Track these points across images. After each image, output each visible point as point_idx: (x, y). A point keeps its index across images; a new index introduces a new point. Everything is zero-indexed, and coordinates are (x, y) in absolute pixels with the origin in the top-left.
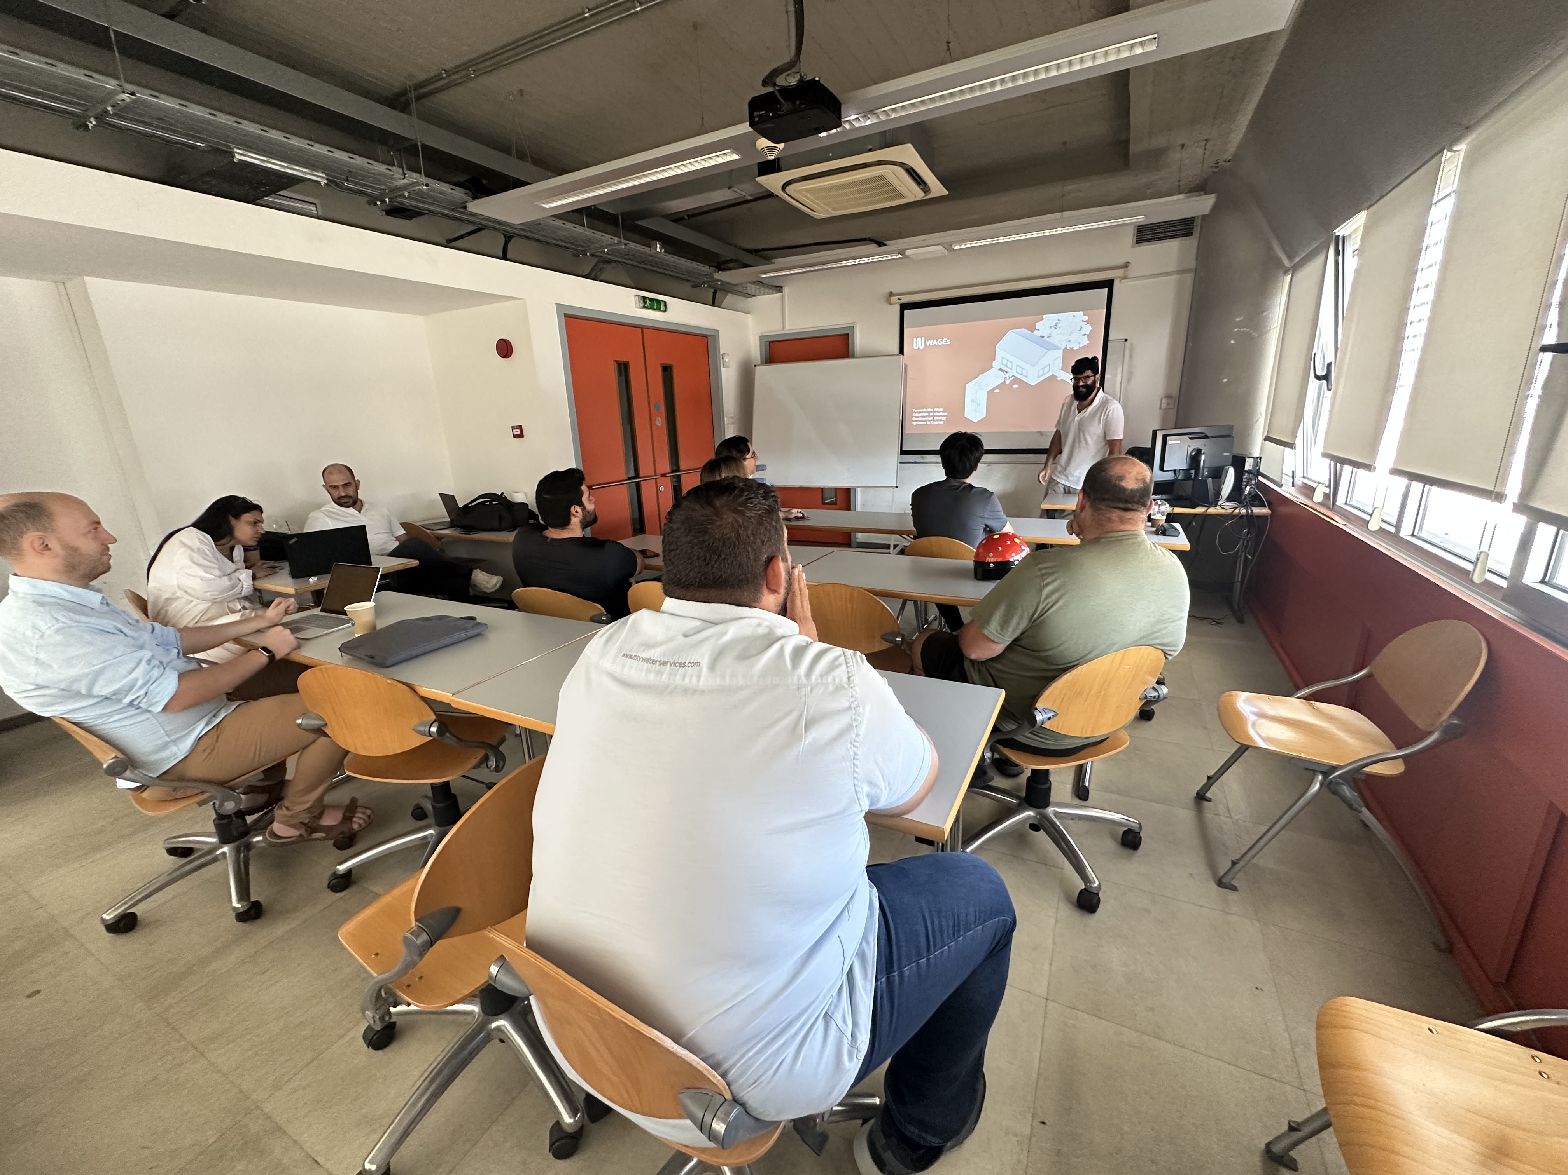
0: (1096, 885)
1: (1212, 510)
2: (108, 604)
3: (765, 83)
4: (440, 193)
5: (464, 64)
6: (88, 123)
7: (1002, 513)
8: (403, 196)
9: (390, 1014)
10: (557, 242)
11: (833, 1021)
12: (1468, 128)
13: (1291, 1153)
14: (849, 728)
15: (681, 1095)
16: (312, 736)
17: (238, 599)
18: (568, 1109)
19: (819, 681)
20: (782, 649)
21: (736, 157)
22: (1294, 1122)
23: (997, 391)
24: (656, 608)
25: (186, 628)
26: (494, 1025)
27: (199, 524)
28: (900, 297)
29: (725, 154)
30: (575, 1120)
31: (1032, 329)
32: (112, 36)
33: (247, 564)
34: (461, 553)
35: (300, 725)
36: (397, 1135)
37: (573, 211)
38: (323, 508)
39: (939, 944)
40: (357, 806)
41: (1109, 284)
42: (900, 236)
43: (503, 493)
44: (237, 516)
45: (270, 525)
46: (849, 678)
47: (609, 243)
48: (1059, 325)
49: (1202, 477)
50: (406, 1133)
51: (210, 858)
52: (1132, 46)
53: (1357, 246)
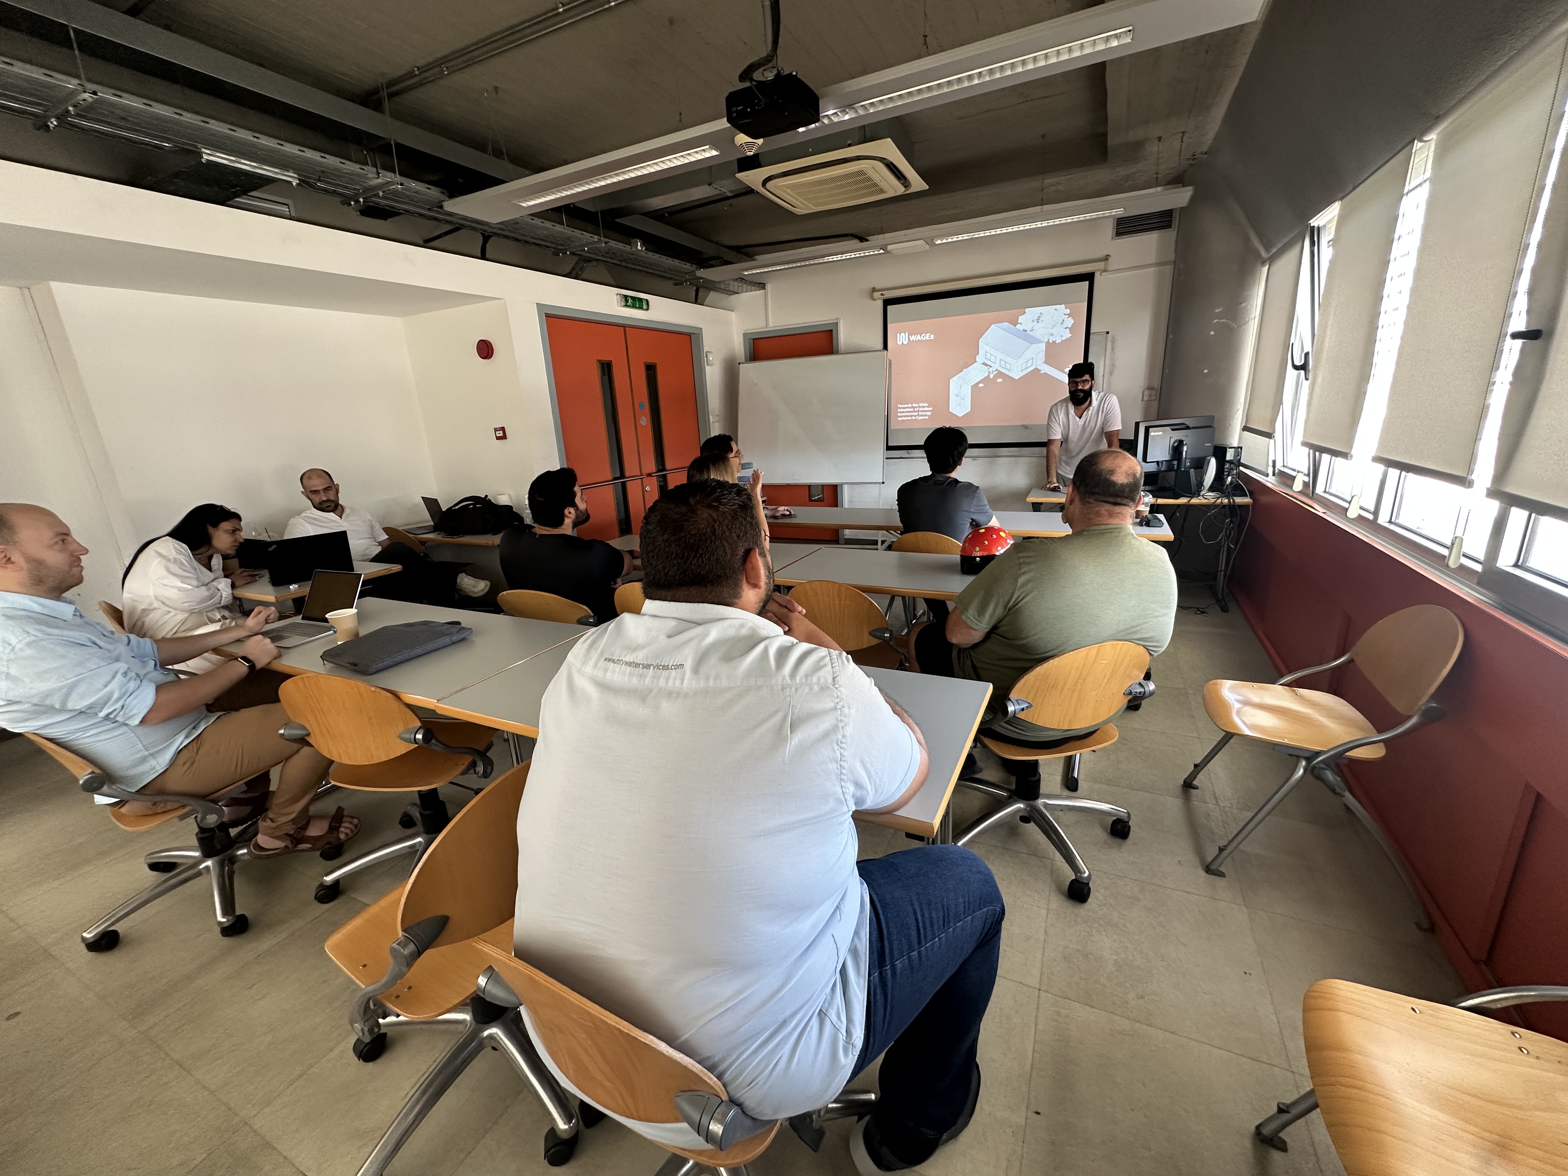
0: (1086, 875)
1: (1194, 501)
2: (81, 616)
3: (742, 78)
4: (416, 193)
5: (436, 61)
6: (49, 124)
7: (988, 507)
8: (377, 195)
9: (378, 1025)
10: (536, 241)
11: (827, 1018)
12: (1437, 119)
13: (1281, 1135)
14: (835, 728)
15: (676, 1098)
16: (295, 746)
17: (218, 608)
18: (562, 1114)
19: (804, 681)
20: (766, 650)
21: (714, 153)
22: (1283, 1104)
23: (981, 385)
24: (636, 610)
25: (164, 639)
26: (486, 1033)
27: (177, 533)
28: (883, 292)
29: (704, 150)
30: (570, 1127)
31: (1015, 323)
32: (72, 34)
33: (226, 573)
34: (446, 556)
35: (282, 735)
36: (389, 1148)
37: (552, 210)
38: (303, 515)
39: (930, 937)
40: (343, 816)
41: (1089, 277)
42: (882, 231)
43: (486, 496)
44: (216, 525)
45: (248, 533)
46: (834, 678)
47: (589, 241)
48: (1041, 319)
49: (1185, 468)
50: (398, 1146)
51: (193, 872)
52: (1108, 39)
53: (1331, 237)
